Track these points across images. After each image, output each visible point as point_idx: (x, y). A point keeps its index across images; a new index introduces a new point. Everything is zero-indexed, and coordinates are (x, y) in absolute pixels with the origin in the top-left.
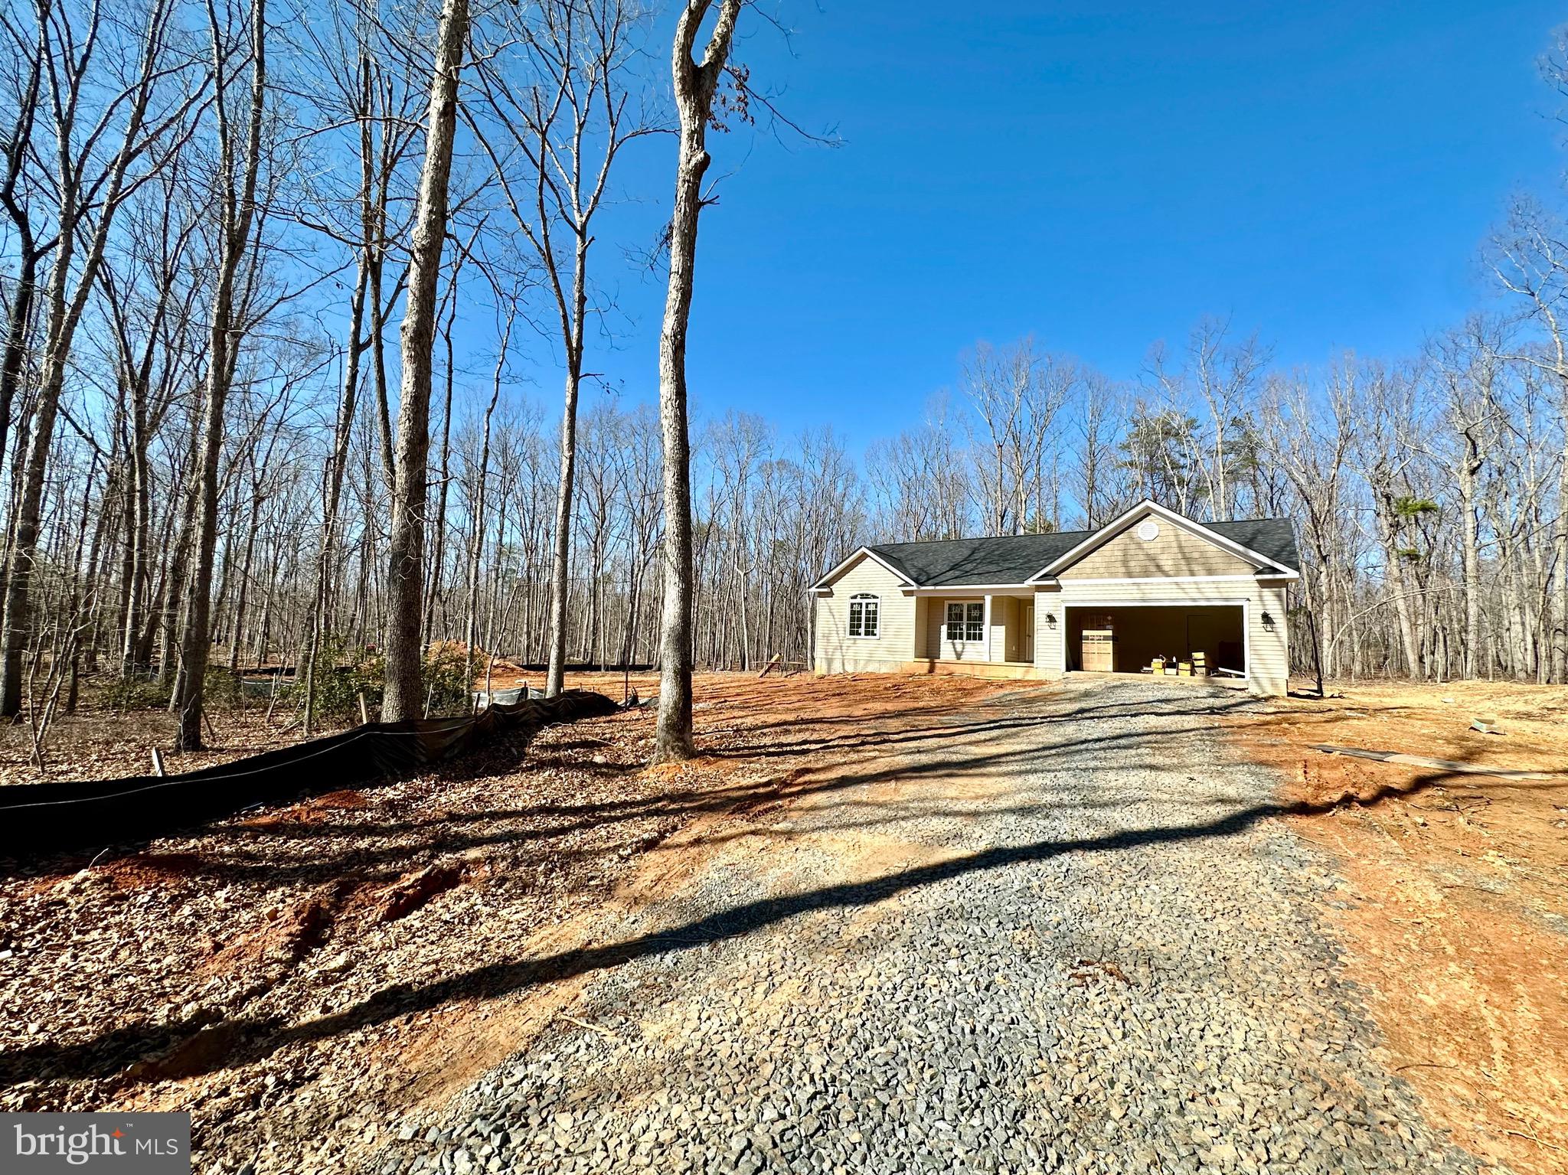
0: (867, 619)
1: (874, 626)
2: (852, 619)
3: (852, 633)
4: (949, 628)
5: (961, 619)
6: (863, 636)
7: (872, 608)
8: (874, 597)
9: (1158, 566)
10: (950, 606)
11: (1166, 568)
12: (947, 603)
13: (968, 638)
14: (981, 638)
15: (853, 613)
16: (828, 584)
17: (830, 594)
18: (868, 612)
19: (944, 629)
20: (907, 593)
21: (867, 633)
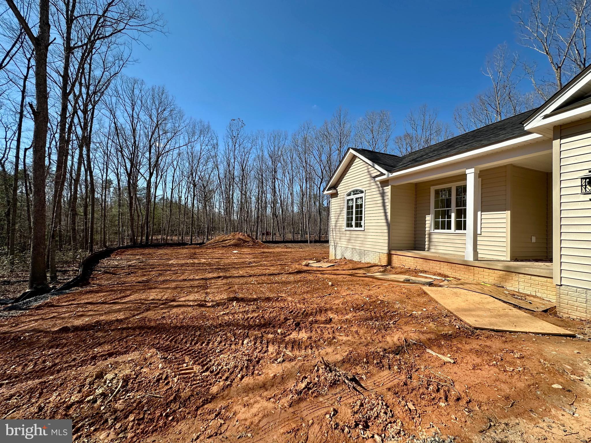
0: (357, 213)
1: (361, 219)
2: (348, 213)
3: (348, 225)
4: (436, 216)
5: (449, 205)
6: (354, 227)
7: (359, 202)
8: (361, 192)
10: (437, 192)
12: (433, 190)
13: (458, 228)
15: (348, 207)
16: (334, 187)
17: (335, 195)
18: (357, 206)
19: (429, 220)
20: (384, 184)
21: (357, 225)
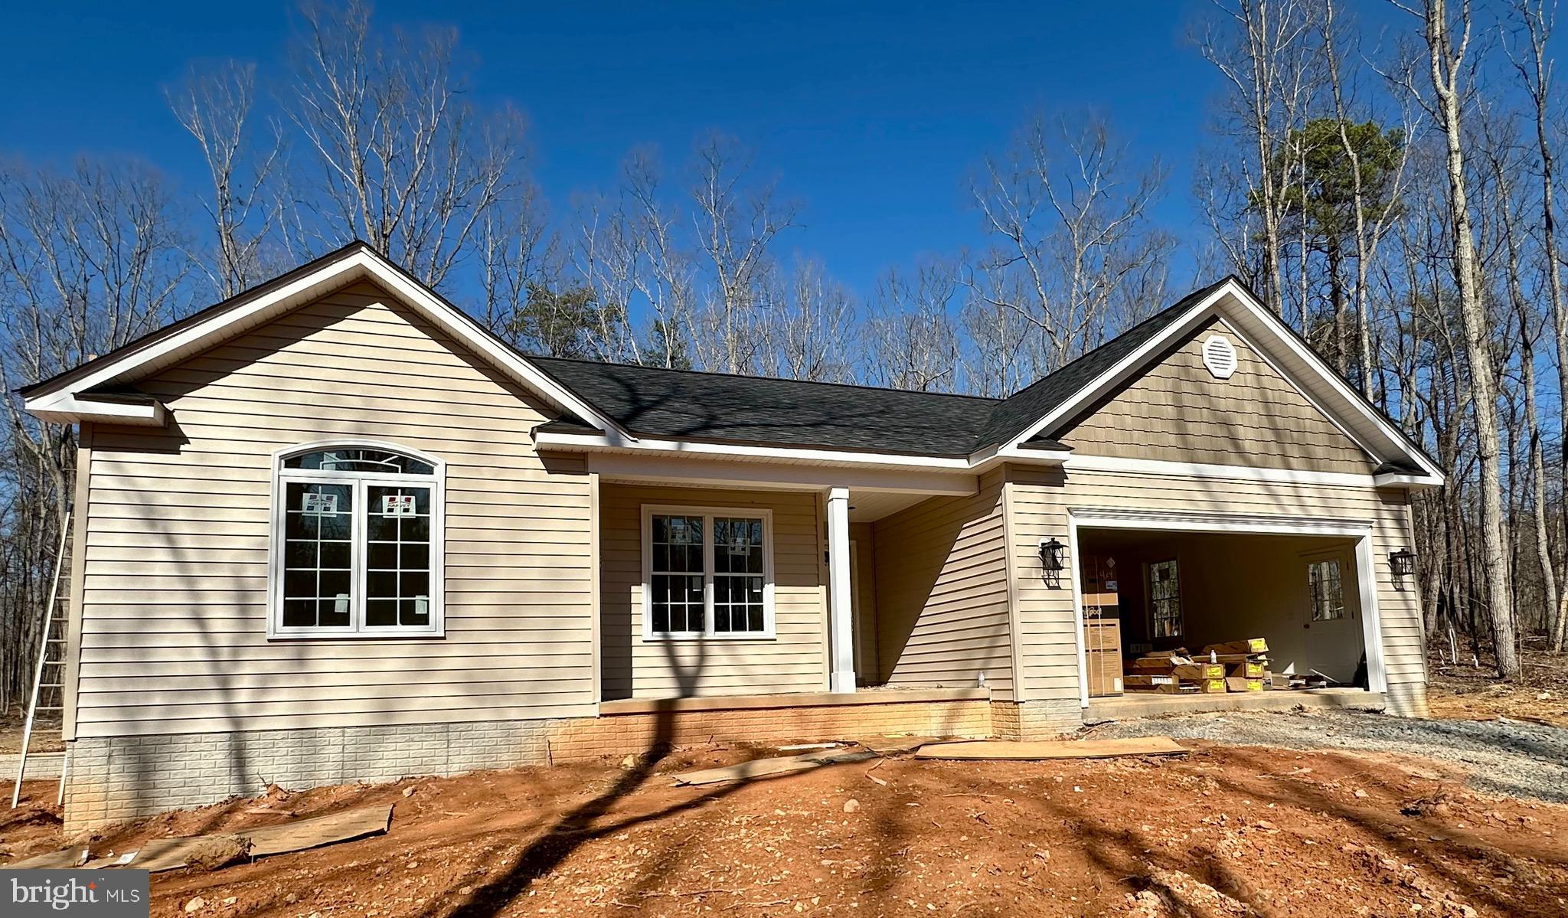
0: (378, 556)
1: (419, 584)
2: (295, 555)
3: (295, 615)
4: (658, 595)
5: (697, 564)
6: (359, 625)
7: (399, 509)
8: (409, 464)
9: (1234, 440)
10: (658, 524)
11: (1247, 446)
13: (721, 626)
14: (758, 624)
15: (296, 525)
18: (380, 527)
19: (642, 595)
20: (556, 461)
21: (378, 615)
